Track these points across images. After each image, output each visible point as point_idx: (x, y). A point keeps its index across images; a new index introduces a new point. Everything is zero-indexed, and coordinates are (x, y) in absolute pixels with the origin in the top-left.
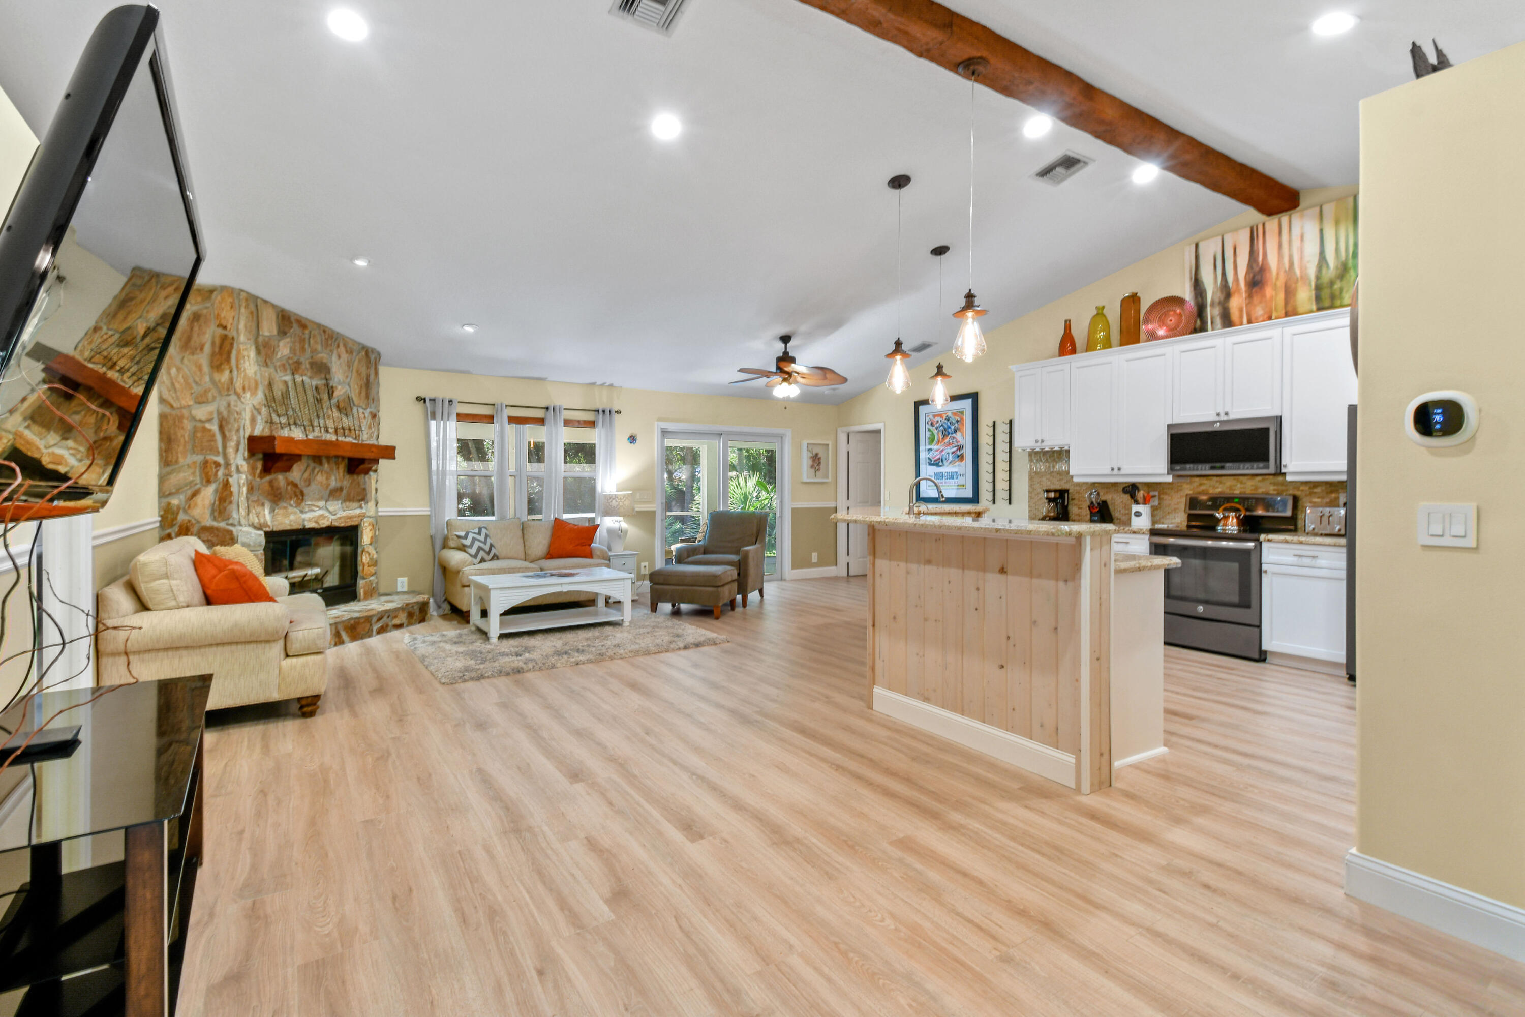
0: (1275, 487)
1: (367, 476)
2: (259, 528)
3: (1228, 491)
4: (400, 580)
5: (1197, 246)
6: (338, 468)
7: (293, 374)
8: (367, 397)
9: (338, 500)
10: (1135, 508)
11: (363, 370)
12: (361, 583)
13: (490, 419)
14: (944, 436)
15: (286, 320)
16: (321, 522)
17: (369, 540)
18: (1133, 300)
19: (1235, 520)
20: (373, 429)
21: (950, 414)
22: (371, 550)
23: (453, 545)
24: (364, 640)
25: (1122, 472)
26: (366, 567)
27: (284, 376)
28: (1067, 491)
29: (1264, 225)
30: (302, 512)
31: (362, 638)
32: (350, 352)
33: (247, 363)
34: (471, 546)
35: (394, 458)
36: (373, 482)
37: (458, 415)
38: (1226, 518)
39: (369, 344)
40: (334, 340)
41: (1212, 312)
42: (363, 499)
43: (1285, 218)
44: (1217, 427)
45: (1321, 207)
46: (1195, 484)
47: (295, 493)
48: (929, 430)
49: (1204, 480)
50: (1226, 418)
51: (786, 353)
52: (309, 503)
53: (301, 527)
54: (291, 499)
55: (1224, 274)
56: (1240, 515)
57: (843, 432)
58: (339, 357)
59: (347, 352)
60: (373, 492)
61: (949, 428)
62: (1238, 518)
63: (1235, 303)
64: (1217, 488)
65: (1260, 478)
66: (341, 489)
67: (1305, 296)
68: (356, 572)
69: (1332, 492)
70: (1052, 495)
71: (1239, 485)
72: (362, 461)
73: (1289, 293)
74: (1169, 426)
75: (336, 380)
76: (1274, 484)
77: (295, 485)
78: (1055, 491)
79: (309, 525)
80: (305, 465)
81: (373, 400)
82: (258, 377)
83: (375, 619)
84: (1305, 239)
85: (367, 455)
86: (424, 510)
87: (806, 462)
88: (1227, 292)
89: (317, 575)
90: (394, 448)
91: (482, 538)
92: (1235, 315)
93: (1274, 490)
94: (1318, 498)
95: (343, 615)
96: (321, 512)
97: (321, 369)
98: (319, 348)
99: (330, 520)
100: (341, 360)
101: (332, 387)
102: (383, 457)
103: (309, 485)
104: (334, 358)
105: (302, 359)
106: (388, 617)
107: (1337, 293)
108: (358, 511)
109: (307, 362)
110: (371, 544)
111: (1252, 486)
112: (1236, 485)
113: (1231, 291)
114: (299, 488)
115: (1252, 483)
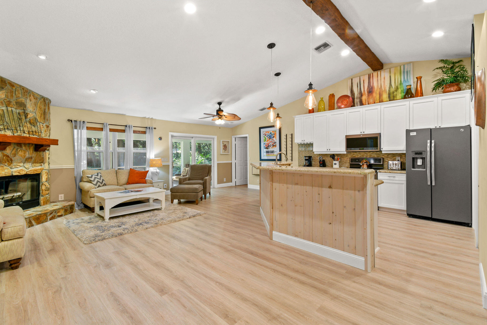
0: (376, 155)
1: (44, 152)
3: (362, 156)
4: (60, 195)
5: (352, 80)
6: (30, 148)
7: (7, 107)
8: (44, 118)
9: (30, 163)
10: (334, 162)
11: (43, 107)
12: (41, 198)
13: (102, 129)
14: (269, 139)
17: (45, 179)
18: (332, 96)
19: (366, 166)
20: (47, 132)
21: (271, 132)
22: (47, 184)
23: (85, 181)
24: (43, 224)
25: (330, 151)
26: (44, 191)
27: (2, 107)
28: (311, 157)
29: (373, 74)
30: (11, 168)
31: (43, 223)
32: (36, 99)
34: (94, 181)
35: (58, 145)
36: (47, 155)
37: (87, 127)
38: (363, 165)
39: (45, 96)
40: (28, 92)
41: (357, 101)
42: (42, 162)
43: (379, 72)
44: (361, 136)
45: (390, 69)
46: (352, 155)
47: (8, 159)
48: (264, 137)
49: (355, 153)
50: (363, 134)
51: (220, 108)
52: (15, 164)
53: (11, 175)
54: (5, 162)
55: (360, 89)
56: (367, 164)
57: (234, 137)
58: (31, 100)
59: (34, 98)
60: (47, 159)
61: (271, 136)
62: (367, 165)
63: (364, 98)
64: (359, 155)
65: (372, 152)
66: (31, 158)
67: (385, 96)
68: (39, 194)
69: (394, 157)
70: (307, 158)
71: (365, 155)
72: (42, 146)
73: (380, 95)
74: (346, 136)
75: (29, 110)
76: (376, 154)
77: (8, 156)
78: (308, 157)
79: (15, 174)
80: (13, 147)
81: (47, 120)
83: (49, 214)
84: (385, 78)
85: (44, 143)
86: (72, 166)
87: (222, 147)
88: (361, 95)
89: (19, 196)
90: (57, 140)
91: (99, 177)
92: (364, 102)
93: (376, 156)
94: (390, 158)
95: (33, 213)
96: (21, 168)
97: (22, 105)
98: (20, 96)
99: (26, 172)
100: (32, 102)
101: (27, 113)
102: (52, 144)
103: (15, 156)
104: (28, 101)
105: (11, 100)
106: (55, 212)
107: (395, 96)
108: (40, 167)
109: (14, 101)
110: (46, 181)
111: (369, 155)
112: (364, 155)
113: (363, 94)
114: (9, 158)
115: (370, 154)
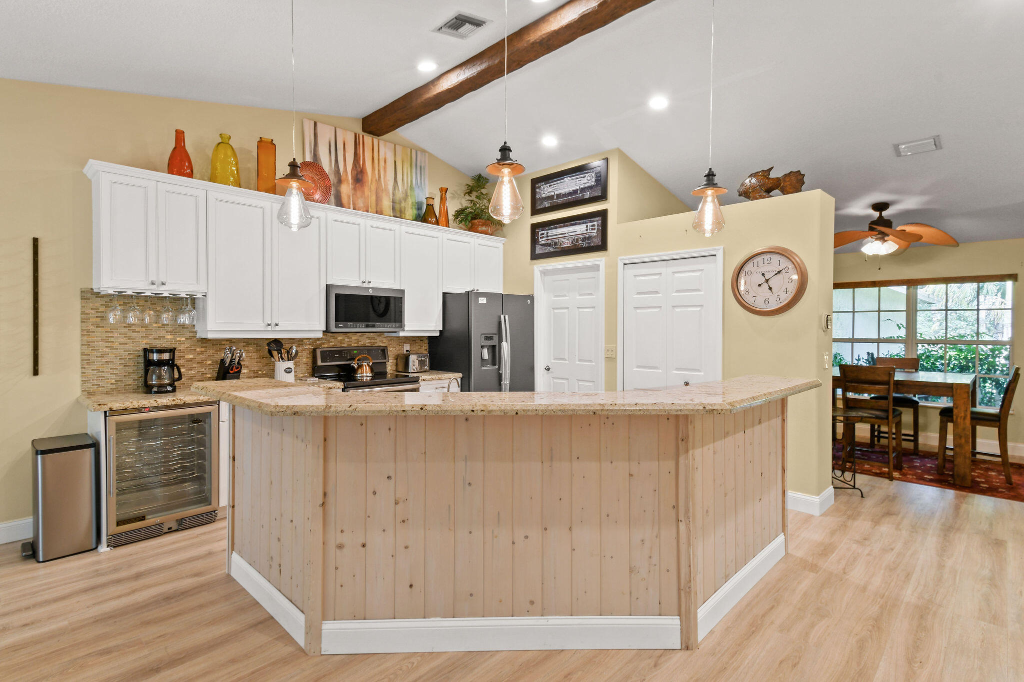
5: (315, 124)
25: (278, 328)
28: (174, 350)
29: (363, 136)
38: (360, 367)
44: (371, 292)
45: (395, 145)
55: (336, 161)
56: (369, 364)
63: (345, 190)
67: (386, 202)
71: (347, 340)
73: (378, 197)
74: (329, 286)
84: (387, 161)
88: (339, 177)
92: (345, 200)
107: (403, 210)
113: (342, 178)
115: (356, 338)
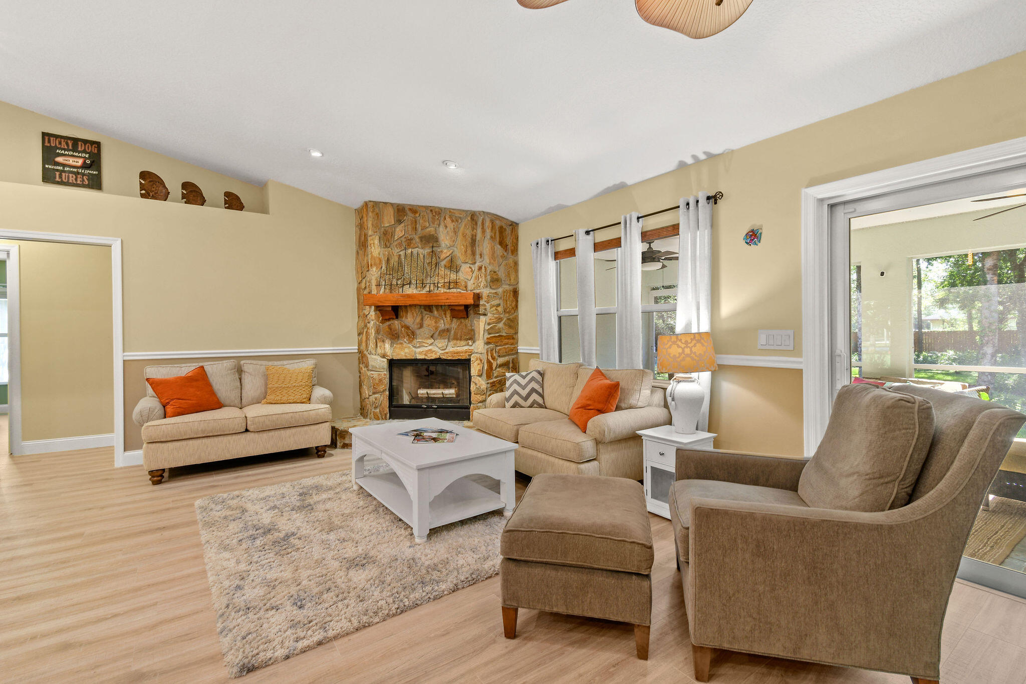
1: (475, 320)
2: (384, 356)
6: (445, 314)
7: (406, 249)
8: (473, 253)
11: (470, 232)
12: (471, 407)
15: (401, 211)
16: (429, 355)
17: (477, 372)
20: (480, 280)
22: (479, 381)
30: (414, 347)
32: (457, 220)
33: (373, 248)
36: (482, 324)
37: (556, 253)
40: (441, 214)
42: (471, 339)
47: (407, 333)
52: (420, 340)
53: (414, 358)
54: (404, 337)
58: (446, 227)
59: (453, 221)
60: (482, 333)
66: (448, 330)
75: (443, 245)
77: (407, 328)
80: (418, 313)
81: (481, 255)
82: (381, 256)
96: (430, 348)
97: (430, 239)
98: (428, 224)
100: (448, 229)
101: (439, 252)
103: (420, 328)
104: (441, 229)
105: (413, 236)
109: (418, 237)
110: (476, 375)
114: (410, 330)
